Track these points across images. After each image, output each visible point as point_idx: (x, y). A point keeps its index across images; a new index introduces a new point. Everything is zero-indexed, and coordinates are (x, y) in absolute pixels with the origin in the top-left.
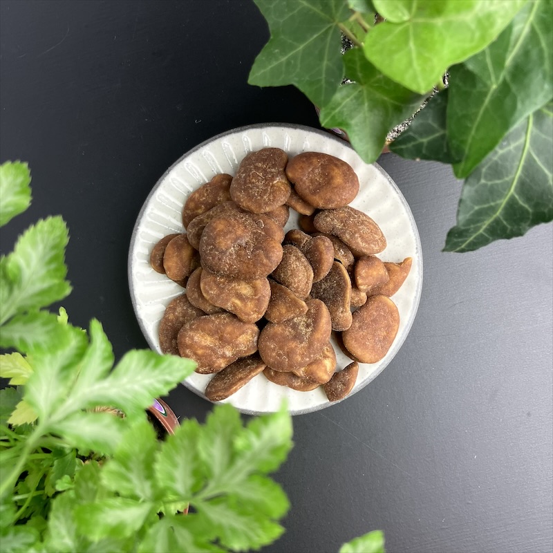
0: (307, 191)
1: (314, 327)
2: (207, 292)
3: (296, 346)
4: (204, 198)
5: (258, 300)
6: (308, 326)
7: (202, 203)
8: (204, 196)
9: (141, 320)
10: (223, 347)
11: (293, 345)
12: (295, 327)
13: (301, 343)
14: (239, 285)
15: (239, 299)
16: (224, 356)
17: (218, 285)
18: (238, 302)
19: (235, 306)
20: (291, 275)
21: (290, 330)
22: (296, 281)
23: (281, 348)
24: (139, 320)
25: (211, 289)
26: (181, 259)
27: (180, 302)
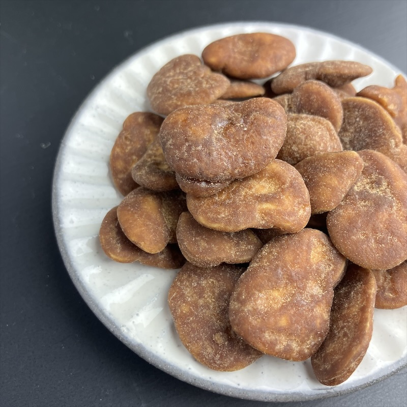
0: (244, 63)
1: (386, 178)
2: (215, 220)
3: (390, 215)
4: (129, 148)
5: (292, 185)
6: (378, 183)
7: (131, 154)
8: (127, 145)
9: (139, 345)
10: (304, 288)
11: (383, 215)
12: (364, 196)
13: (391, 207)
14: (250, 188)
15: (266, 201)
16: (315, 301)
17: (222, 204)
18: (266, 206)
19: (266, 213)
20: (306, 138)
21: (363, 203)
22: (318, 139)
23: (375, 230)
24: (136, 350)
25: (219, 213)
26: (149, 217)
27: (182, 282)
